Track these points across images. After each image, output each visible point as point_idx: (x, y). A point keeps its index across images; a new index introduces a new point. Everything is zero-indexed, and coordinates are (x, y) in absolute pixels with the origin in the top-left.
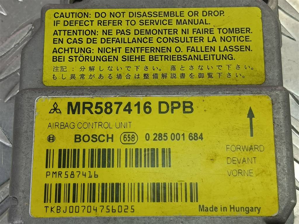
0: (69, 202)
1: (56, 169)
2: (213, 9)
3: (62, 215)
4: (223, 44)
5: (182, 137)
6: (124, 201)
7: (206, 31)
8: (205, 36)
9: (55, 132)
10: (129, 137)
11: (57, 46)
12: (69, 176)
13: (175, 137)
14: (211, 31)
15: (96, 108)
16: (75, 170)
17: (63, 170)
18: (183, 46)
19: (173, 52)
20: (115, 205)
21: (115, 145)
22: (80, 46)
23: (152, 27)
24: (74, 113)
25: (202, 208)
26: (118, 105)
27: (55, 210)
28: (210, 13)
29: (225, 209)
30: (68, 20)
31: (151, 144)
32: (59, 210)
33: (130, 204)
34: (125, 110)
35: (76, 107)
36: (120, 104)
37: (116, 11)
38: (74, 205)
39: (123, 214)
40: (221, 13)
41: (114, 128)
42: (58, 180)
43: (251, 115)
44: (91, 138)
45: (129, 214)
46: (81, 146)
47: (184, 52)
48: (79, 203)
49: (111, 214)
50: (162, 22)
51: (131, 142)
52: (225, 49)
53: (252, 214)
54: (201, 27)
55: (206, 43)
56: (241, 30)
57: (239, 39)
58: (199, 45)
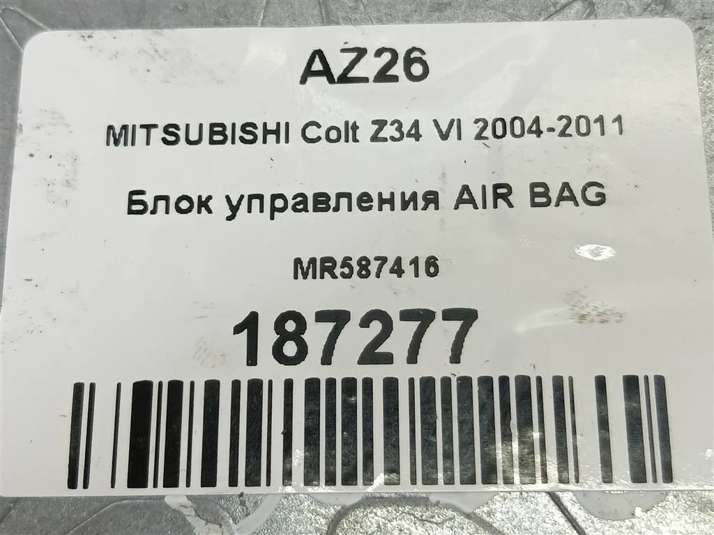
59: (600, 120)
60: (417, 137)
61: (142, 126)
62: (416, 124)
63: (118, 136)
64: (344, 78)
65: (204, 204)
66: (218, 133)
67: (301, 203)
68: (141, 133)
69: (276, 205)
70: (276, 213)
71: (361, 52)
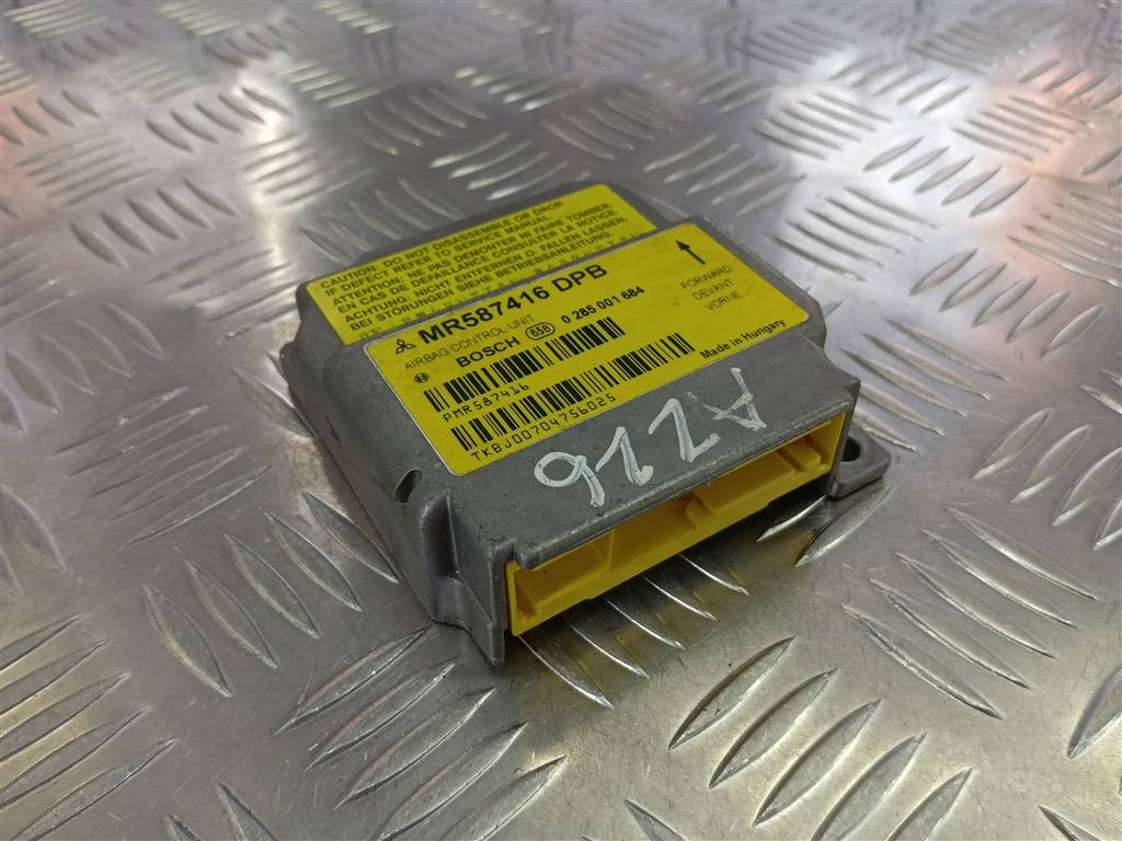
0: (506, 432)
1: (454, 405)
2: (545, 205)
3: (506, 452)
4: (586, 228)
5: (614, 301)
6: (590, 395)
7: (553, 225)
8: (556, 229)
9: (422, 369)
10: (540, 330)
11: (350, 313)
12: (483, 405)
13: (605, 304)
14: (559, 223)
15: (466, 320)
16: (487, 395)
17: (469, 403)
18: (536, 248)
19: (525, 258)
20: (582, 405)
21: (527, 345)
22: (385, 300)
23: (476, 247)
24: (435, 338)
25: (706, 354)
26: (496, 307)
27: (491, 450)
28: (544, 209)
29: (737, 341)
30: (348, 282)
31: (577, 324)
32: (497, 449)
33: (602, 395)
34: (510, 307)
35: (434, 332)
36: (498, 304)
37: (412, 250)
38: (518, 431)
39: (601, 410)
40: (558, 205)
41: (509, 330)
42: (471, 416)
43: (683, 247)
44: (484, 354)
45: (610, 405)
46: (475, 367)
47: (540, 253)
48: (523, 427)
49: (582, 418)
50: (487, 238)
51: (546, 333)
52: (592, 230)
53: (777, 331)
54: (543, 224)
55: (561, 236)
56: (598, 209)
57: (601, 216)
58: (555, 239)
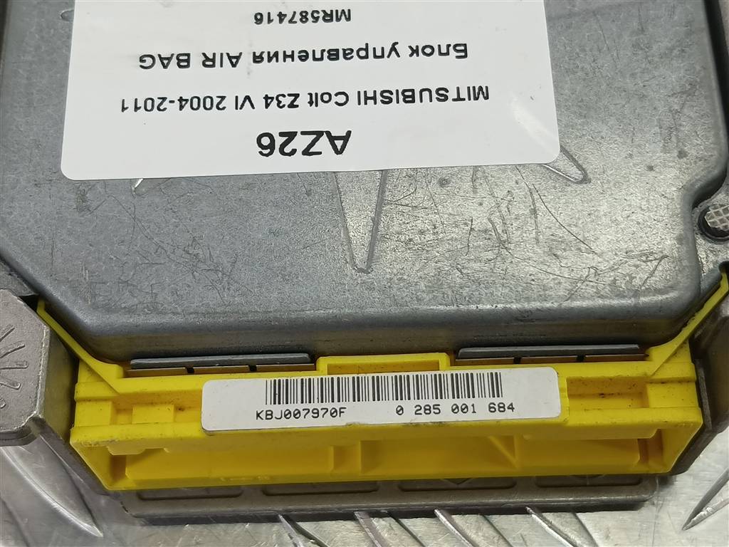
59: (137, 108)
60: (266, 98)
61: (464, 99)
62: (267, 105)
63: (480, 93)
64: (319, 134)
65: (414, 51)
66: (409, 96)
67: (347, 54)
68: (464, 94)
69: (364, 52)
70: (364, 47)
71: (306, 152)
